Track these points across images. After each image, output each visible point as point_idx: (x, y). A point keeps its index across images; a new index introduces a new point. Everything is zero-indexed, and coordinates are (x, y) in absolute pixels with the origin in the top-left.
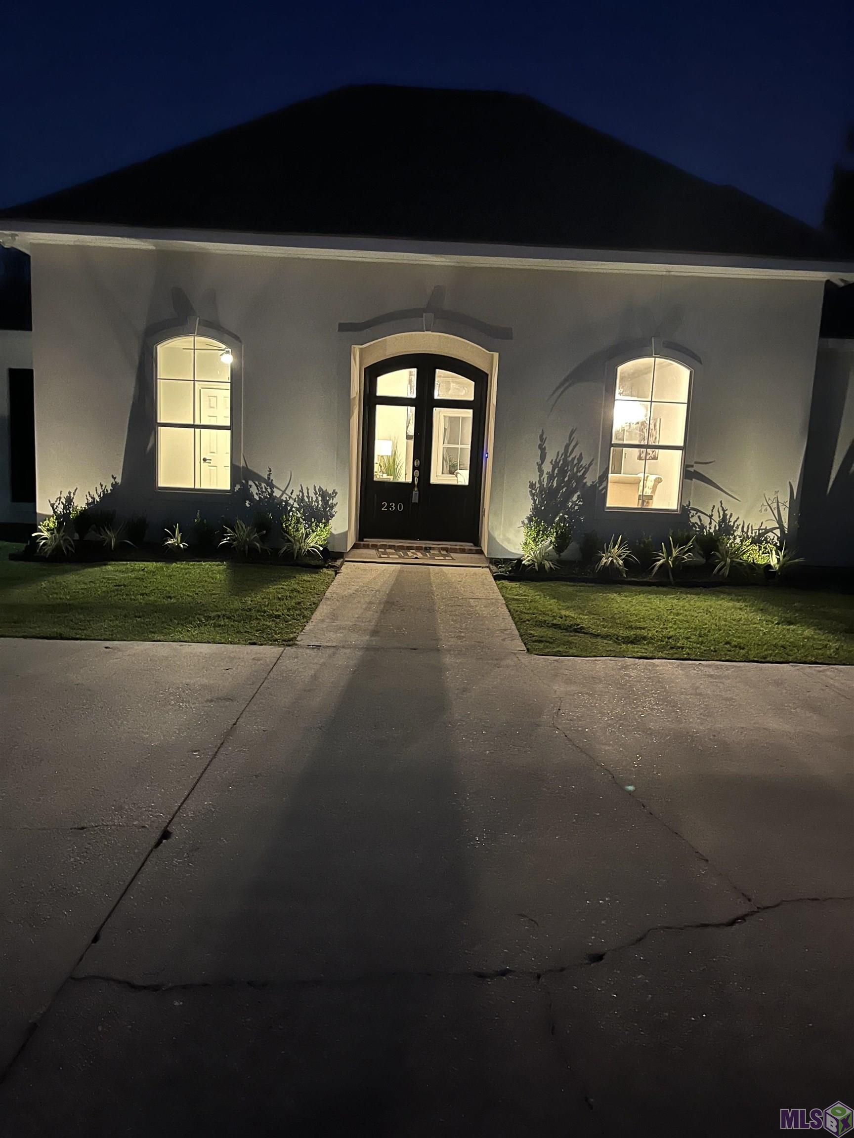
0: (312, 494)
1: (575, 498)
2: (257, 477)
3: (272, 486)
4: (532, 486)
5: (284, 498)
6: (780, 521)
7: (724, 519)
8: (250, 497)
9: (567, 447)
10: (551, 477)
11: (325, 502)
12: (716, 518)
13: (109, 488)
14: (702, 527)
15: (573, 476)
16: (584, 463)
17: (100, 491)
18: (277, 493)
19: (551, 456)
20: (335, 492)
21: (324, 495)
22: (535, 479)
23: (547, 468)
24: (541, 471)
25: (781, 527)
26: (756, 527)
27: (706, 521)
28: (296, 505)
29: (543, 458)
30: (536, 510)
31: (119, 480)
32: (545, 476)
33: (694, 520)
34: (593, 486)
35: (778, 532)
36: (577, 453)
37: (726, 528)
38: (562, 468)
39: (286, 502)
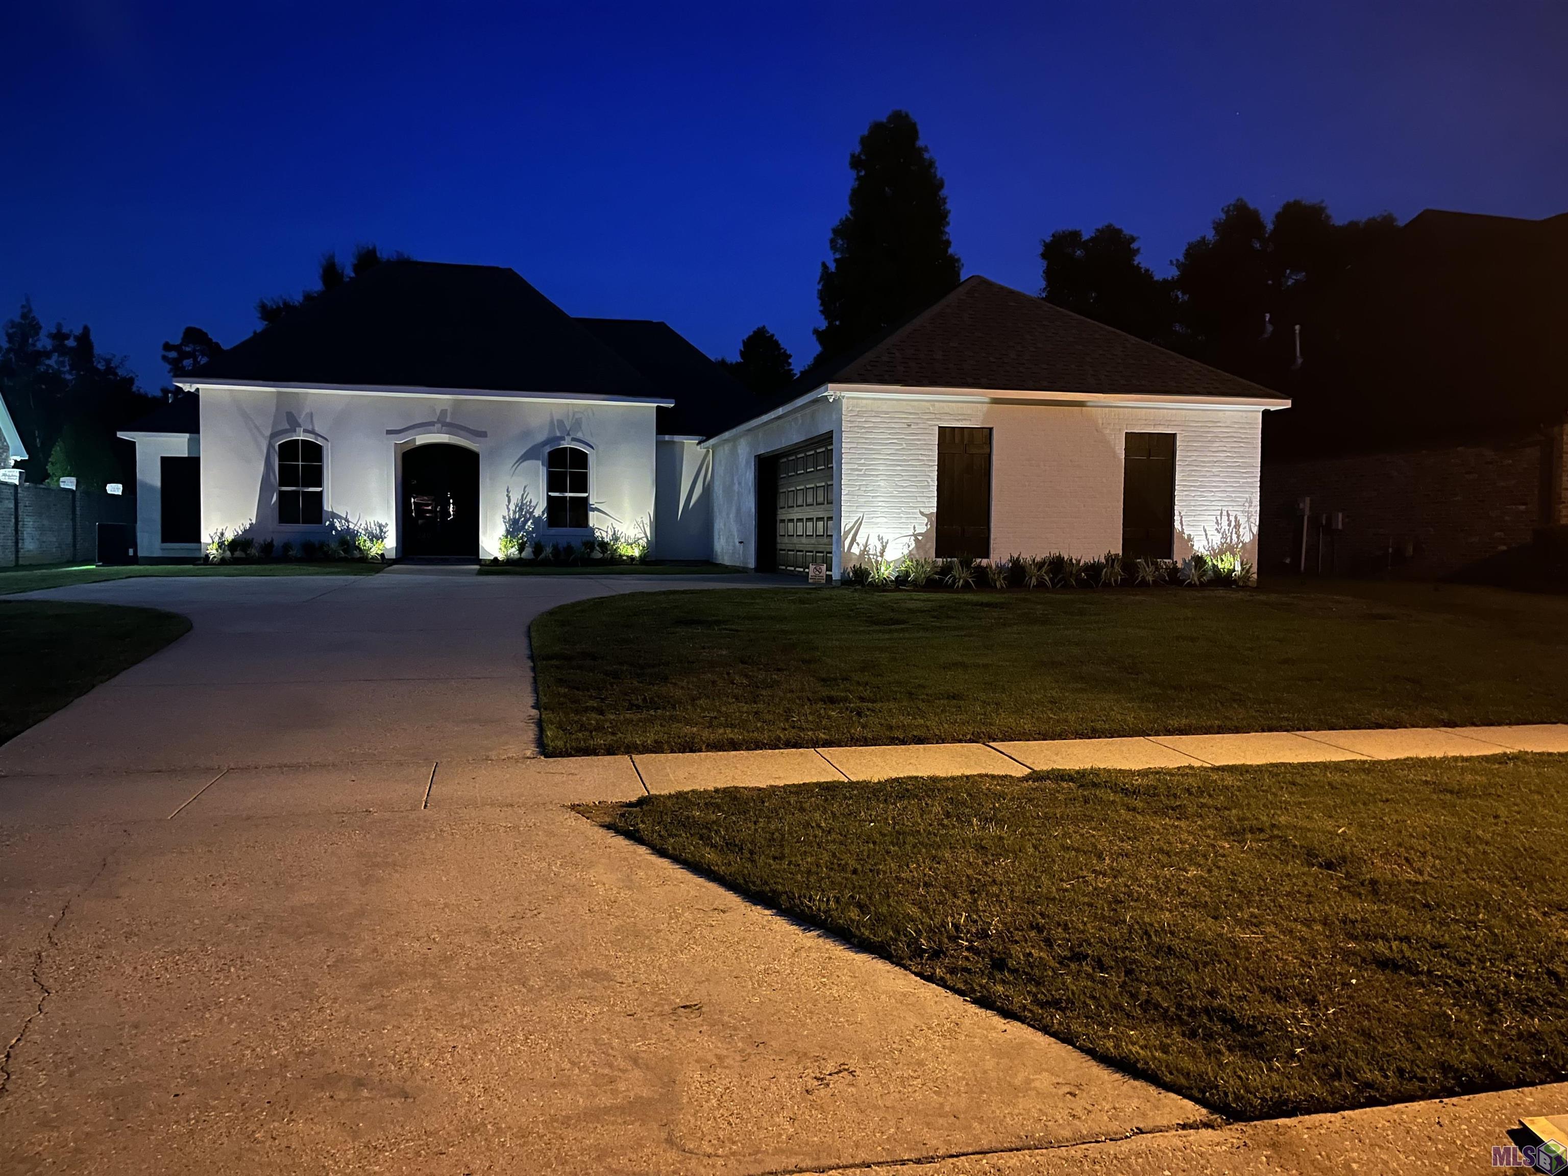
0: (373, 525)
1: (529, 523)
2: (339, 517)
3: (348, 521)
4: (504, 517)
5: (356, 528)
6: (645, 533)
7: (614, 534)
8: (336, 529)
9: (523, 495)
10: (515, 512)
11: (381, 531)
12: (610, 533)
13: (248, 527)
14: (602, 538)
15: (528, 511)
16: (533, 504)
17: (242, 528)
18: (351, 526)
19: (514, 501)
20: (387, 524)
21: (380, 526)
22: (506, 514)
23: (512, 507)
24: (508, 509)
25: (647, 537)
26: (633, 537)
27: (604, 535)
28: (363, 532)
29: (509, 501)
30: (508, 531)
31: (254, 521)
32: (511, 512)
33: (597, 534)
34: (539, 517)
35: (645, 539)
36: (528, 499)
37: (616, 539)
38: (521, 507)
39: (358, 530)
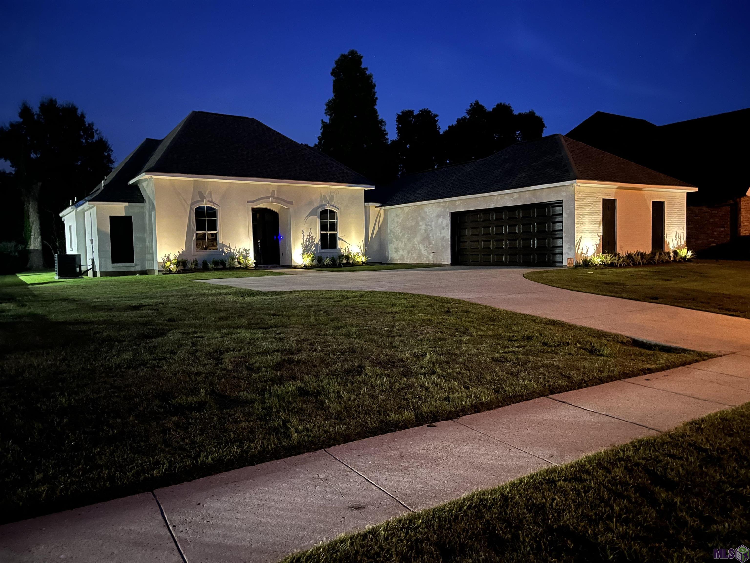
0: (242, 250)
1: (313, 247)
2: (226, 246)
3: (231, 249)
5: (234, 252)
6: (361, 250)
7: (349, 251)
8: (225, 253)
9: (310, 233)
10: (306, 242)
11: (246, 253)
13: (181, 252)
14: (344, 253)
15: (312, 241)
16: (314, 237)
17: (178, 253)
18: (232, 251)
21: (246, 250)
22: (302, 243)
24: (304, 240)
26: (356, 252)
27: (344, 251)
28: (238, 254)
29: (304, 236)
30: (304, 251)
31: (184, 250)
32: (305, 242)
33: (342, 251)
34: (317, 244)
35: (361, 253)
36: (312, 235)
37: (349, 253)
38: (309, 239)
39: (235, 254)
